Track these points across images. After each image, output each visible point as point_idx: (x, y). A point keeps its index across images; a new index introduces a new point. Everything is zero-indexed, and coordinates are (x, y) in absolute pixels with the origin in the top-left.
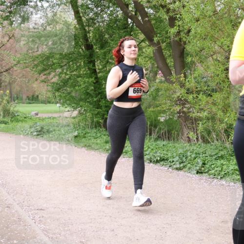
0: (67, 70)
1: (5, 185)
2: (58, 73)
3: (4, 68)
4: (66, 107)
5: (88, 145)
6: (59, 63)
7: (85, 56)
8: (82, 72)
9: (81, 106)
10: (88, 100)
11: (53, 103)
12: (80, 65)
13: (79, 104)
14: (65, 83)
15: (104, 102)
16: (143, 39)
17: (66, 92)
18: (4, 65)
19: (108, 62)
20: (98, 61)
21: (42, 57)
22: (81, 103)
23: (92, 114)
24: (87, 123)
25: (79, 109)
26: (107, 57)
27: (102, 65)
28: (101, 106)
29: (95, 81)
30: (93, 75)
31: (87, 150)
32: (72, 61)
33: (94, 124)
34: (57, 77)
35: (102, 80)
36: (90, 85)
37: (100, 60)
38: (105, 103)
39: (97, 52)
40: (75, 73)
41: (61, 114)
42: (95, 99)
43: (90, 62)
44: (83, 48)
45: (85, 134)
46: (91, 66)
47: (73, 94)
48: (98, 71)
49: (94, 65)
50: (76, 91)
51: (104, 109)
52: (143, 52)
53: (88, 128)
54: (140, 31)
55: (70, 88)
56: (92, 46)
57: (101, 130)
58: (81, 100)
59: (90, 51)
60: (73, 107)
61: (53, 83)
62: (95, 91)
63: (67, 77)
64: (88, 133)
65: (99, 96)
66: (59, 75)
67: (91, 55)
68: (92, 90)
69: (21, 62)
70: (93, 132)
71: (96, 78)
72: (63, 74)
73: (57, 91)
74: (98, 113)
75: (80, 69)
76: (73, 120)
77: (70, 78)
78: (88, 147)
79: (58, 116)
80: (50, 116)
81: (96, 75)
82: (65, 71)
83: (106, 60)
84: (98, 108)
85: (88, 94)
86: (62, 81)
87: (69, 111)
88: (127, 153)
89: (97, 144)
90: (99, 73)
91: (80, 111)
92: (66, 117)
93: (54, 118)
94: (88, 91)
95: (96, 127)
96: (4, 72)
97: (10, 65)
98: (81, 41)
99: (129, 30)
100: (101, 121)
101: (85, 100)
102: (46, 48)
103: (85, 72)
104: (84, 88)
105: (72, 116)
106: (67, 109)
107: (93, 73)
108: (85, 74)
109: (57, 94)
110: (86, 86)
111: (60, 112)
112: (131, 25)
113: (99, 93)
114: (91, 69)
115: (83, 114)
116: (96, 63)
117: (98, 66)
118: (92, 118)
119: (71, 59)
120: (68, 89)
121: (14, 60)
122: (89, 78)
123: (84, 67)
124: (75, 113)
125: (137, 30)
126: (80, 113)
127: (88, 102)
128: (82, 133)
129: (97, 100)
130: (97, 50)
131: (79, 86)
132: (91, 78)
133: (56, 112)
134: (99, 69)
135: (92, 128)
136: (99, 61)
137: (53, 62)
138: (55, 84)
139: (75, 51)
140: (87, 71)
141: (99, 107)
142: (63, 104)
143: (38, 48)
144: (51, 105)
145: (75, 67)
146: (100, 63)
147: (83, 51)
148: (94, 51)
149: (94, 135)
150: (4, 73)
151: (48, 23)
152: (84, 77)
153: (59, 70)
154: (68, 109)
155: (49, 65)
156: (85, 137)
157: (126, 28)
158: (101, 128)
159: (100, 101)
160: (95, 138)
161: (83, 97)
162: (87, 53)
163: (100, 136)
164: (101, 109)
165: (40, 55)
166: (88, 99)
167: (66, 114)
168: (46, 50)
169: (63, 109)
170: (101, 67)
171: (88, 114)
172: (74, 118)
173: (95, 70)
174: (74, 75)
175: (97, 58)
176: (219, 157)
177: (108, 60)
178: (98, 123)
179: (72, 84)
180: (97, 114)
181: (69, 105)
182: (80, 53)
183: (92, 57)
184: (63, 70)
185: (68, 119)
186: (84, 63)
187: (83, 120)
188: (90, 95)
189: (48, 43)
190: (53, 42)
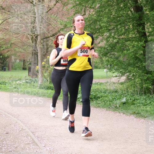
0: (115, 34)
1: (53, 152)
2: (106, 37)
3: (51, 32)
4: (114, 73)
5: (137, 112)
6: (106, 27)
7: (133, 19)
8: (130, 36)
9: (129, 72)
10: (137, 65)
11: (100, 68)
12: (128, 28)
14: (113, 47)
17: (113, 57)
18: (50, 30)
20: (147, 23)
21: (89, 21)
22: (130, 68)
23: (142, 80)
24: (136, 90)
25: (128, 74)
27: (152, 28)
30: (143, 38)
31: (135, 118)
32: (120, 24)
33: (144, 90)
34: (105, 42)
36: (139, 49)
37: (150, 22)
39: (147, 14)
40: (123, 37)
41: (109, 80)
43: (139, 25)
44: (132, 10)
45: (134, 100)
46: (141, 28)
47: (121, 59)
48: (148, 34)
49: (144, 28)
50: (125, 55)
53: (137, 94)
55: (118, 52)
56: (142, 8)
57: (151, 96)
58: (129, 65)
59: (140, 13)
60: (121, 72)
61: (101, 47)
63: (115, 41)
64: (137, 100)
66: (107, 39)
67: (141, 18)
68: (141, 54)
69: (68, 26)
70: (142, 99)
71: (146, 41)
72: (111, 38)
73: (105, 55)
75: (129, 32)
76: (121, 86)
77: (118, 42)
78: (138, 114)
79: (106, 81)
80: (97, 82)
81: (146, 38)
82: (113, 35)
84: (147, 74)
85: (136, 58)
86: (109, 46)
87: (116, 76)
89: (147, 111)
90: (149, 36)
91: (128, 76)
92: (114, 83)
93: (101, 84)
94: (137, 55)
95: (145, 93)
96: (51, 36)
97: (57, 30)
98: (130, 3)
100: (151, 87)
101: (133, 65)
102: (93, 11)
103: (133, 36)
104: (133, 52)
105: (120, 82)
106: (114, 75)
107: (142, 36)
108: (134, 37)
109: (104, 59)
110: (135, 50)
111: (107, 77)
114: (141, 32)
115: (132, 80)
116: (146, 26)
117: (148, 29)
118: (141, 84)
119: (119, 22)
120: (116, 53)
121: (61, 24)
122: (138, 42)
123: (133, 30)
124: (123, 79)
126: (128, 79)
127: (137, 67)
128: (131, 99)
130: (147, 12)
131: (127, 50)
132: (141, 41)
133: (103, 78)
134: (148, 32)
135: (141, 95)
136: (149, 24)
137: (100, 25)
138: (103, 49)
139: (124, 14)
140: (137, 34)
141: (148, 72)
142: (110, 70)
143: (85, 11)
144: (98, 70)
145: (124, 30)
146: (150, 25)
147: (132, 14)
148: (144, 13)
149: (143, 102)
150: (51, 38)
152: (133, 41)
153: (107, 34)
154: (116, 74)
155: (96, 29)
156: (134, 104)
158: (151, 94)
160: (144, 105)
161: (132, 62)
162: (137, 15)
163: (150, 103)
164: (151, 75)
165: (87, 19)
166: (137, 63)
167: (114, 80)
168: (94, 13)
169: (110, 74)
170: (150, 30)
171: (137, 80)
172: (122, 84)
173: (145, 33)
174: (123, 38)
178: (148, 89)
179: (120, 47)
180: (146, 80)
181: (116, 70)
182: (129, 16)
183: (141, 20)
184: (110, 34)
185: (116, 85)
186: (133, 26)
187: (131, 85)
188: (140, 59)
189: (95, 6)
190: (101, 5)
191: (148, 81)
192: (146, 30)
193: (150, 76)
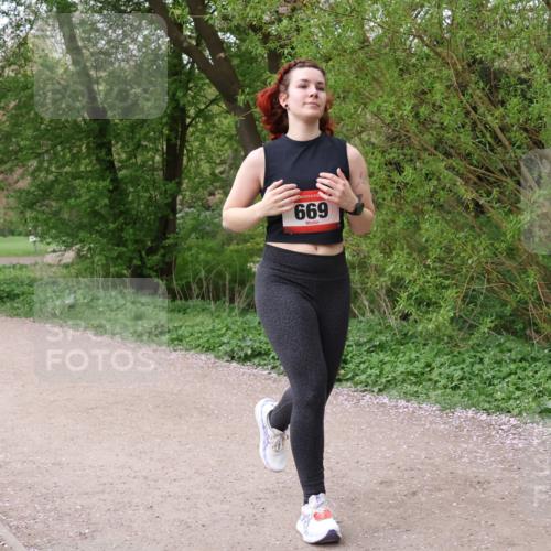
0: (50, 164)
2: (30, 170)
4: (49, 244)
6: (32, 148)
7: (88, 133)
8: (82, 168)
9: (81, 241)
10: (97, 228)
11: (20, 234)
12: (79, 152)
13: (77, 237)
14: (46, 190)
15: (131, 231)
16: (213, 97)
17: (47, 210)
19: (139, 145)
20: (117, 143)
22: (82, 234)
23: (107, 258)
25: (78, 246)
26: (137, 136)
27: (126, 153)
28: (126, 241)
29: (111, 188)
30: (108, 172)
32: (61, 143)
34: (29, 179)
35: (126, 184)
36: (101, 194)
37: (123, 141)
38: (134, 234)
39: (116, 125)
40: (67, 169)
41: (38, 259)
42: (112, 226)
43: (100, 146)
46: (103, 154)
47: (66, 216)
48: (117, 164)
49: (109, 152)
50: (72, 208)
51: (131, 247)
52: (214, 126)
54: (207, 81)
55: (57, 201)
58: (81, 227)
60: (64, 242)
61: (20, 191)
62: (112, 208)
63: (51, 177)
65: (121, 220)
66: (33, 174)
67: (103, 132)
68: (106, 205)
71: (115, 180)
72: (41, 171)
73: (29, 208)
74: (120, 256)
75: (79, 161)
76: (65, 271)
77: (56, 180)
79: (33, 262)
80: (15, 263)
81: (115, 172)
82: (46, 165)
83: (136, 140)
84: (118, 245)
85: (95, 214)
86: (38, 186)
87: (54, 251)
88: (181, 341)
90: (120, 169)
91: (79, 250)
92: (50, 265)
93: (22, 267)
94: (97, 208)
99: (183, 77)
100: (125, 272)
101: (90, 228)
102: (4, 115)
103: (88, 169)
104: (88, 200)
105: (62, 263)
106: (50, 248)
107: (106, 169)
108: (91, 171)
109: (29, 214)
110: (92, 198)
111: (36, 253)
112: (188, 67)
113: (121, 213)
114: (104, 160)
115: (87, 258)
116: (113, 149)
117: (118, 154)
118: (106, 267)
119: (59, 140)
120: (54, 204)
122: (98, 180)
123: (88, 156)
124: (70, 256)
125: (202, 79)
126: (79, 255)
127: (97, 231)
129: (117, 228)
130: (116, 121)
131: (76, 198)
132: (104, 180)
133: (28, 254)
134: (120, 161)
136: (120, 143)
137: (18, 145)
138: (24, 194)
140: (95, 165)
141: (121, 242)
142: (42, 237)
144: (17, 238)
145: (69, 155)
146: (122, 147)
147: (85, 123)
148: (108, 123)
151: (7, 60)
152: (87, 179)
153: (34, 163)
154: (54, 246)
155: (9, 151)
157: (176, 74)
159: (122, 230)
161: (85, 221)
164: (126, 247)
166: (97, 224)
167: (50, 258)
168: (4, 118)
169: (42, 246)
170: (124, 156)
171: (97, 258)
172: (67, 266)
173: (112, 163)
174: (66, 173)
175: (114, 137)
176: (375, 346)
177: (140, 141)
179: (61, 191)
180: (116, 258)
181: (55, 238)
182: (79, 126)
183: (104, 136)
184: (41, 163)
185: (53, 270)
186: (88, 147)
187: (86, 270)
188: (102, 217)
189: (7, 105)
190: (19, 102)
191: (120, 261)
192: (115, 156)
193: (124, 249)
